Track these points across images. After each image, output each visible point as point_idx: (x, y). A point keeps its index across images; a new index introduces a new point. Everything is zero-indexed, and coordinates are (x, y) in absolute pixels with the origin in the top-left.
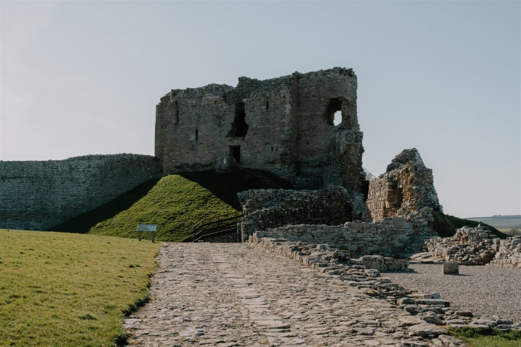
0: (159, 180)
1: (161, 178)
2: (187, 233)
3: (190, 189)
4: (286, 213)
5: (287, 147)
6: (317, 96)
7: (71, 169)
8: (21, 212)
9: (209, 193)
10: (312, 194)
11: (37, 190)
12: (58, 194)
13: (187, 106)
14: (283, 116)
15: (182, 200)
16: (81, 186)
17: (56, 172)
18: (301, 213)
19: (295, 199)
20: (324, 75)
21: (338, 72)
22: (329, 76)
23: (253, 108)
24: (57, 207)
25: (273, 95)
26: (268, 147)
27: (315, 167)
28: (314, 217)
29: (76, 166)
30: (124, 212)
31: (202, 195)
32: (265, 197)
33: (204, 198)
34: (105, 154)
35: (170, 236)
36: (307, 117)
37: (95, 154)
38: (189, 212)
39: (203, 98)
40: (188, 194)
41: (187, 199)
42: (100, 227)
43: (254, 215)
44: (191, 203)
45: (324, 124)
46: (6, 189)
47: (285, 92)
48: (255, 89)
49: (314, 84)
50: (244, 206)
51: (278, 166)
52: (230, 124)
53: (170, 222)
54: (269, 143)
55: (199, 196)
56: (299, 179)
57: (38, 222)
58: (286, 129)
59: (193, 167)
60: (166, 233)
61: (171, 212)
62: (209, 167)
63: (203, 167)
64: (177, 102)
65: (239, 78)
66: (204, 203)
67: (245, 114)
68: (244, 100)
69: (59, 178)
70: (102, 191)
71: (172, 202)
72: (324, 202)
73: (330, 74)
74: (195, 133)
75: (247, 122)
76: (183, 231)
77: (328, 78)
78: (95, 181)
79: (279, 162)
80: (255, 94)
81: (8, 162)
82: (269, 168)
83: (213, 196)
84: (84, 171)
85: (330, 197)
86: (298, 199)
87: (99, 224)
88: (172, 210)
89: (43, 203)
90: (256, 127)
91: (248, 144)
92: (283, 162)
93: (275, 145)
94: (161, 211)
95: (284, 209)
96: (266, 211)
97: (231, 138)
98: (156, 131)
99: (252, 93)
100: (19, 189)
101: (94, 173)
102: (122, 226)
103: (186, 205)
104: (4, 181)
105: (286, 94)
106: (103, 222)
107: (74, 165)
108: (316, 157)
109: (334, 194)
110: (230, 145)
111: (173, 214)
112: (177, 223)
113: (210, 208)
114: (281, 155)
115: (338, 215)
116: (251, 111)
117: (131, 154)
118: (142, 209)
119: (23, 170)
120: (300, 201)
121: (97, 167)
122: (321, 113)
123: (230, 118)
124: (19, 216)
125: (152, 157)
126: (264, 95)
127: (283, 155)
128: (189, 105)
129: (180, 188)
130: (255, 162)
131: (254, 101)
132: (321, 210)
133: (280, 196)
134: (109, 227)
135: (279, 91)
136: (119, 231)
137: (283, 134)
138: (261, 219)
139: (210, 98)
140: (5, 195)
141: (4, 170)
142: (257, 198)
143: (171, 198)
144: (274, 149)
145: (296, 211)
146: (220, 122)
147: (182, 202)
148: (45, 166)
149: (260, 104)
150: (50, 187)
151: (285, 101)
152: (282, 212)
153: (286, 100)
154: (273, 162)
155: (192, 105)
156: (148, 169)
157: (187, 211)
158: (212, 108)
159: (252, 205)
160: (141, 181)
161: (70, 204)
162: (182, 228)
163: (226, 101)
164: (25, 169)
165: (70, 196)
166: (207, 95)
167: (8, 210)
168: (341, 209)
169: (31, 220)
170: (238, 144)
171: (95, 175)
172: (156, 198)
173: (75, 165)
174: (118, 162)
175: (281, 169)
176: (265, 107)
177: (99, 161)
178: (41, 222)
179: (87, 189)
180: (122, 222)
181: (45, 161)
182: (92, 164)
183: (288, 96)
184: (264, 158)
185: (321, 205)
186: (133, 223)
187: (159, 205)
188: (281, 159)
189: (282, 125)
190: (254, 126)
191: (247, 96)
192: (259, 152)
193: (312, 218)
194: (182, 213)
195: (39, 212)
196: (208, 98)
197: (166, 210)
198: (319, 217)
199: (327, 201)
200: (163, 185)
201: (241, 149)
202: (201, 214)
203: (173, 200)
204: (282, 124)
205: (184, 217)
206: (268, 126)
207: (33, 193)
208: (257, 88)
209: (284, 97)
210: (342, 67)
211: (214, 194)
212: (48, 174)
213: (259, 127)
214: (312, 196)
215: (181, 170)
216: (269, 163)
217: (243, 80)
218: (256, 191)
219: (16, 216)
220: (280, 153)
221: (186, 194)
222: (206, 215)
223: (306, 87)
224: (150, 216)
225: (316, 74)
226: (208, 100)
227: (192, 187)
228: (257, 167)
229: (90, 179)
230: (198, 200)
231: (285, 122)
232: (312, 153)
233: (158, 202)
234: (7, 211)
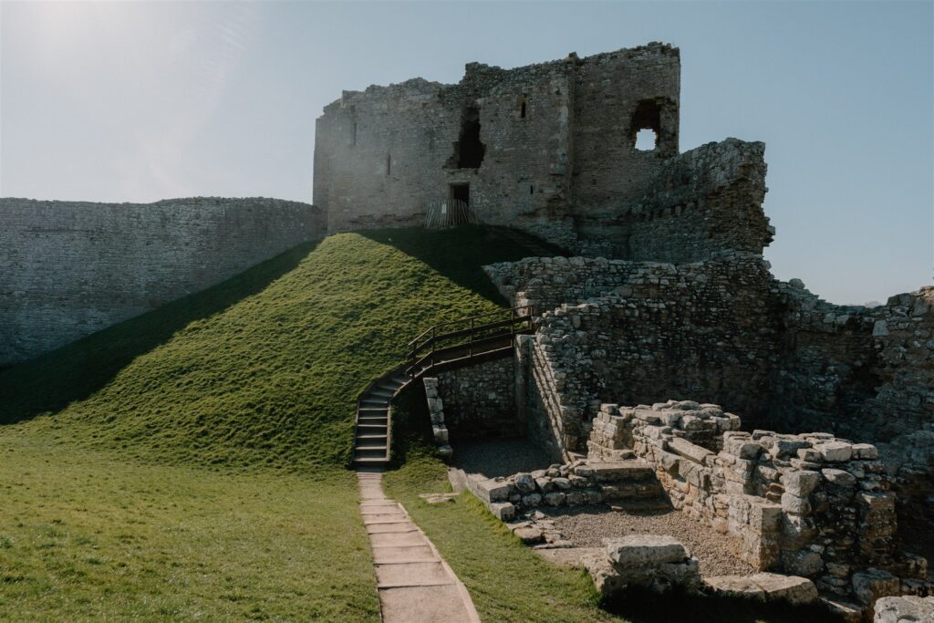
0: (320, 242)
1: (323, 238)
2: (392, 355)
3: (384, 257)
4: (637, 313)
5: (560, 187)
6: (613, 97)
7: (165, 219)
8: (70, 292)
9: (421, 265)
10: (688, 270)
11: (101, 254)
12: (140, 263)
13: (371, 115)
14: (556, 128)
15: (369, 278)
16: (182, 250)
17: (135, 224)
18: (669, 315)
19: (657, 281)
20: (630, 57)
21: (659, 50)
22: (639, 58)
23: (496, 115)
24: (139, 286)
25: (535, 89)
26: (524, 187)
27: (609, 225)
28: (698, 324)
29: (174, 215)
30: (250, 298)
31: (410, 269)
32: (567, 274)
33: (414, 274)
34: (227, 197)
35: (348, 362)
36: (593, 134)
37: (209, 196)
38: (388, 304)
39: (402, 99)
40: (380, 265)
41: (378, 276)
42: (194, 329)
43: (560, 317)
44: (389, 285)
45: (627, 147)
46: (41, 250)
47: (558, 83)
48: (497, 84)
49: (611, 75)
50: (521, 294)
51: (542, 221)
52: (451, 145)
53: (348, 326)
54: (527, 179)
55: (404, 271)
56: (586, 245)
57: (103, 311)
58: (559, 152)
59: (380, 221)
60: (340, 352)
61: (348, 301)
62: (409, 222)
63: (399, 221)
64: (353, 107)
65: (467, 65)
66: (416, 285)
67: (479, 126)
68: (479, 101)
69: (141, 234)
70: (221, 260)
71: (348, 281)
72: (722, 289)
73: (641, 55)
74: (385, 162)
75: (483, 140)
76: (380, 350)
77: (639, 62)
78: (208, 243)
79: (545, 214)
80: (499, 89)
81: (47, 201)
82: (526, 224)
83: (433, 272)
84: (187, 224)
85: (735, 278)
86: (662, 282)
87: (193, 324)
88: (349, 297)
89: (112, 278)
90: (501, 150)
91: (484, 181)
92: (552, 214)
93: (537, 183)
94: (325, 299)
95: (632, 305)
96: (591, 308)
97: (452, 171)
98: (315, 163)
99: (494, 89)
100: (67, 251)
101: (205, 228)
102: (241, 331)
103: (380, 289)
104: (37, 236)
105: (561, 88)
106: (202, 320)
107: (169, 212)
108: (609, 208)
109: (746, 271)
110: (451, 182)
111: (354, 306)
112: (363, 327)
113: (432, 296)
114: (550, 201)
115: (749, 321)
116: (492, 121)
117: (272, 199)
118: (286, 292)
119: (73, 217)
120: (667, 287)
121: (212, 219)
122: (622, 128)
123: (452, 134)
124: (66, 299)
125: (308, 205)
126: (517, 91)
127: (554, 200)
128: (375, 113)
129: (362, 254)
130: (498, 214)
131: (497, 101)
132: (714, 309)
133: (599, 272)
134: (211, 331)
135: (547, 82)
136: (232, 342)
137: (555, 162)
138: (579, 329)
139: (415, 99)
140: (39, 262)
141: (37, 215)
142: (551, 276)
143: (345, 273)
144: (536, 190)
145: (659, 311)
146: (432, 141)
147: (370, 282)
148: (115, 211)
149: (509, 107)
150: (125, 250)
151: (560, 100)
152: (627, 312)
153: (562, 98)
154: (533, 214)
155: (380, 112)
156: (302, 225)
157: (383, 301)
158: (418, 116)
159: (542, 292)
160: (289, 245)
161: (162, 280)
162: (377, 341)
163: (444, 105)
164: (77, 217)
165: (163, 267)
166: (408, 93)
167: (46, 288)
168: (757, 306)
169: (89, 308)
170: (465, 181)
171: (207, 231)
172: (315, 272)
173: (172, 213)
174: (250, 210)
175: (548, 228)
176: (519, 113)
177: (214, 208)
178: (109, 310)
179: (194, 255)
180: (242, 321)
181: (117, 204)
182: (203, 213)
183: (565, 92)
184: (515, 205)
185: (715, 297)
186: (265, 324)
187: (321, 287)
188: (548, 208)
189: (554, 145)
190: (497, 148)
191: (483, 94)
192: (506, 196)
193: (694, 327)
194: (373, 306)
195: (106, 293)
196: (410, 98)
197: (336, 297)
198: (707, 325)
199: (728, 288)
200: (329, 249)
201: (471, 189)
202: (416, 310)
203: (349, 277)
204: (551, 143)
205: (377, 315)
206: (525, 147)
207: (93, 260)
208: (501, 81)
209: (558, 93)
210: (665, 44)
211: (433, 268)
212: (122, 227)
213: (506, 150)
214: (689, 274)
215: (360, 227)
216: (525, 214)
217: (473, 69)
218: (547, 260)
219: (61, 299)
220: (548, 196)
221: (374, 266)
222: (429, 310)
223: (593, 81)
224: (302, 309)
225: (614, 56)
226: (411, 102)
227: (387, 254)
228: (501, 223)
229: (199, 239)
230: (403, 279)
231: (557, 140)
232: (601, 199)
233: (319, 280)
234: (43, 289)
